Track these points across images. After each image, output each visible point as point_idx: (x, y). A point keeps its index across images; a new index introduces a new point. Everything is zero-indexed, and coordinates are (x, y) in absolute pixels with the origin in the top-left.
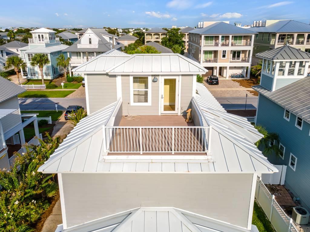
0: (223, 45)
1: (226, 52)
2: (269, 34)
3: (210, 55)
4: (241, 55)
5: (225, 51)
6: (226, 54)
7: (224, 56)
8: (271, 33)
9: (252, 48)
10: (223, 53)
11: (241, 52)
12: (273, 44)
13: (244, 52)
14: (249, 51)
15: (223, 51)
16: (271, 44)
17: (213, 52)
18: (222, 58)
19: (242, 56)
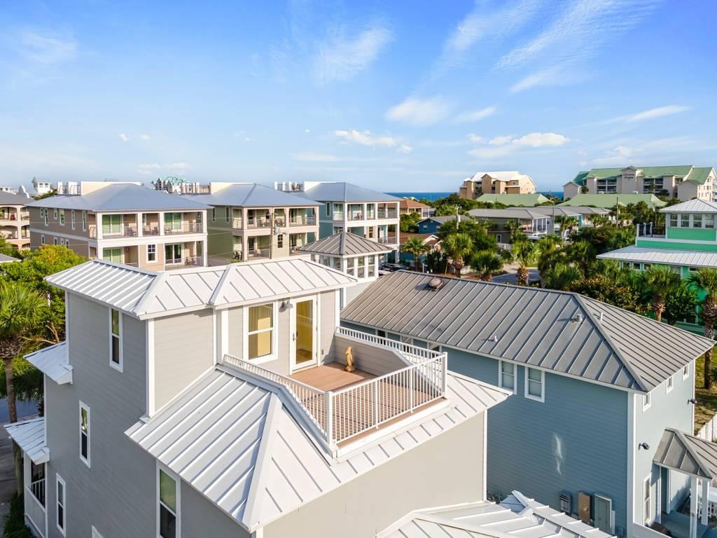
0: (146, 233)
1: (156, 248)
2: (227, 209)
3: (117, 257)
4: (183, 251)
5: (154, 246)
6: (156, 253)
7: (151, 257)
8: (231, 206)
9: (206, 237)
10: (150, 251)
11: (183, 247)
12: (240, 227)
13: (188, 245)
14: (200, 244)
15: (149, 246)
16: (235, 226)
17: (123, 251)
18: (148, 262)
19: (184, 253)
